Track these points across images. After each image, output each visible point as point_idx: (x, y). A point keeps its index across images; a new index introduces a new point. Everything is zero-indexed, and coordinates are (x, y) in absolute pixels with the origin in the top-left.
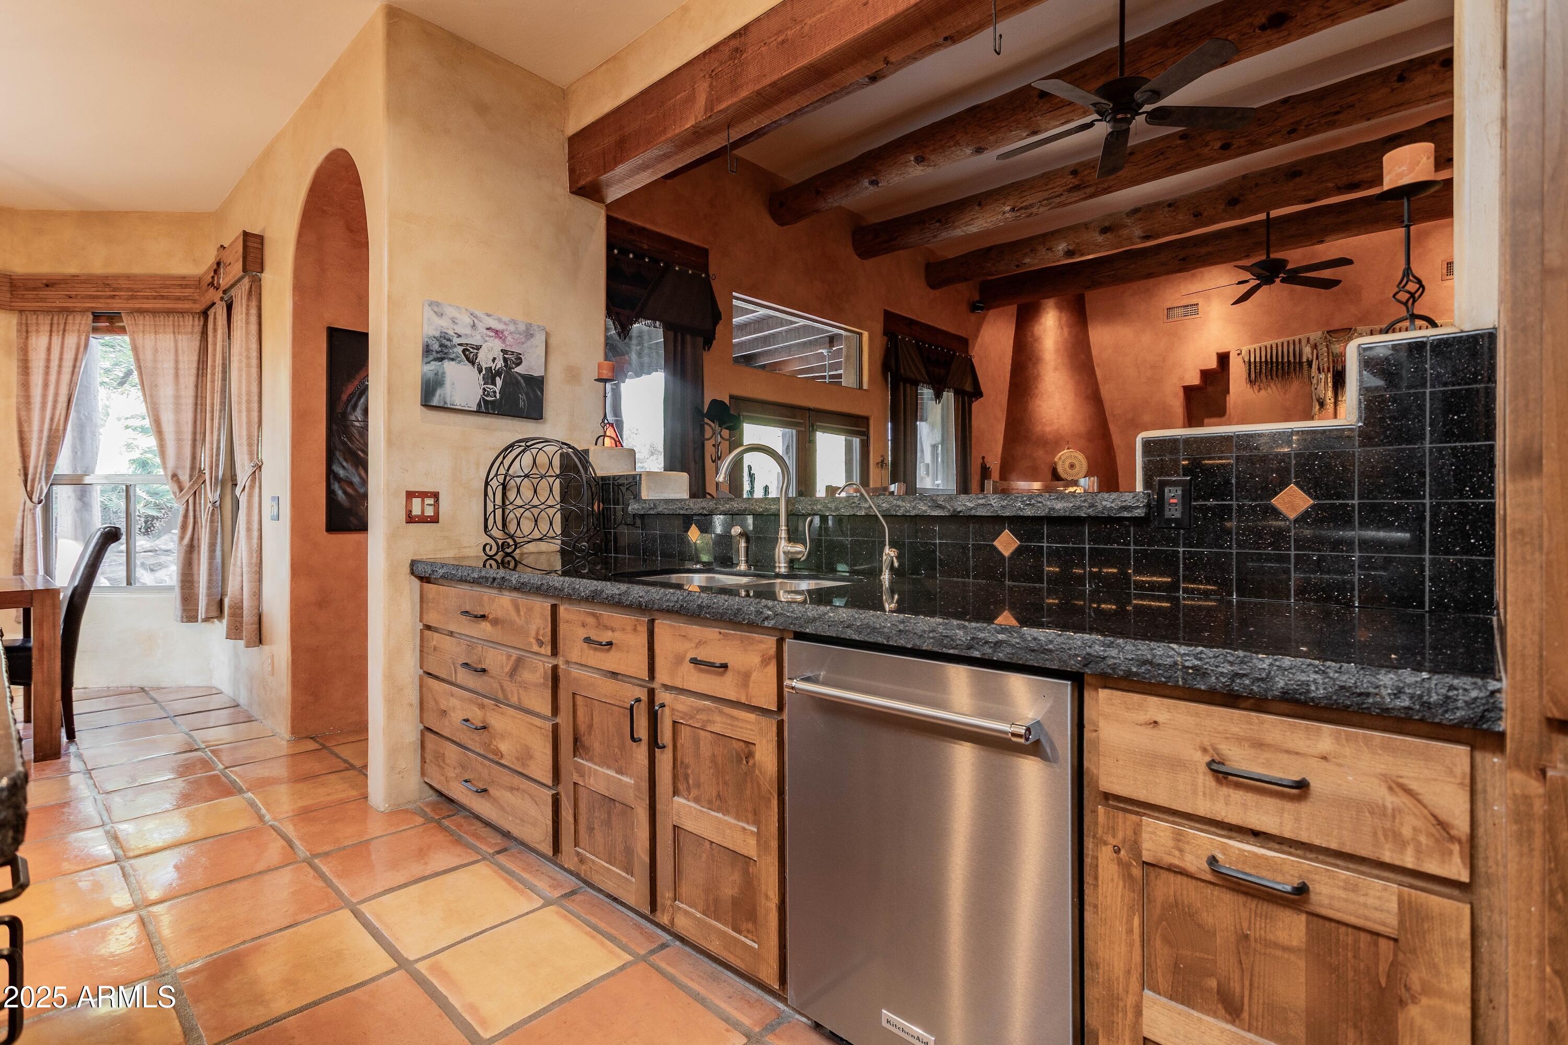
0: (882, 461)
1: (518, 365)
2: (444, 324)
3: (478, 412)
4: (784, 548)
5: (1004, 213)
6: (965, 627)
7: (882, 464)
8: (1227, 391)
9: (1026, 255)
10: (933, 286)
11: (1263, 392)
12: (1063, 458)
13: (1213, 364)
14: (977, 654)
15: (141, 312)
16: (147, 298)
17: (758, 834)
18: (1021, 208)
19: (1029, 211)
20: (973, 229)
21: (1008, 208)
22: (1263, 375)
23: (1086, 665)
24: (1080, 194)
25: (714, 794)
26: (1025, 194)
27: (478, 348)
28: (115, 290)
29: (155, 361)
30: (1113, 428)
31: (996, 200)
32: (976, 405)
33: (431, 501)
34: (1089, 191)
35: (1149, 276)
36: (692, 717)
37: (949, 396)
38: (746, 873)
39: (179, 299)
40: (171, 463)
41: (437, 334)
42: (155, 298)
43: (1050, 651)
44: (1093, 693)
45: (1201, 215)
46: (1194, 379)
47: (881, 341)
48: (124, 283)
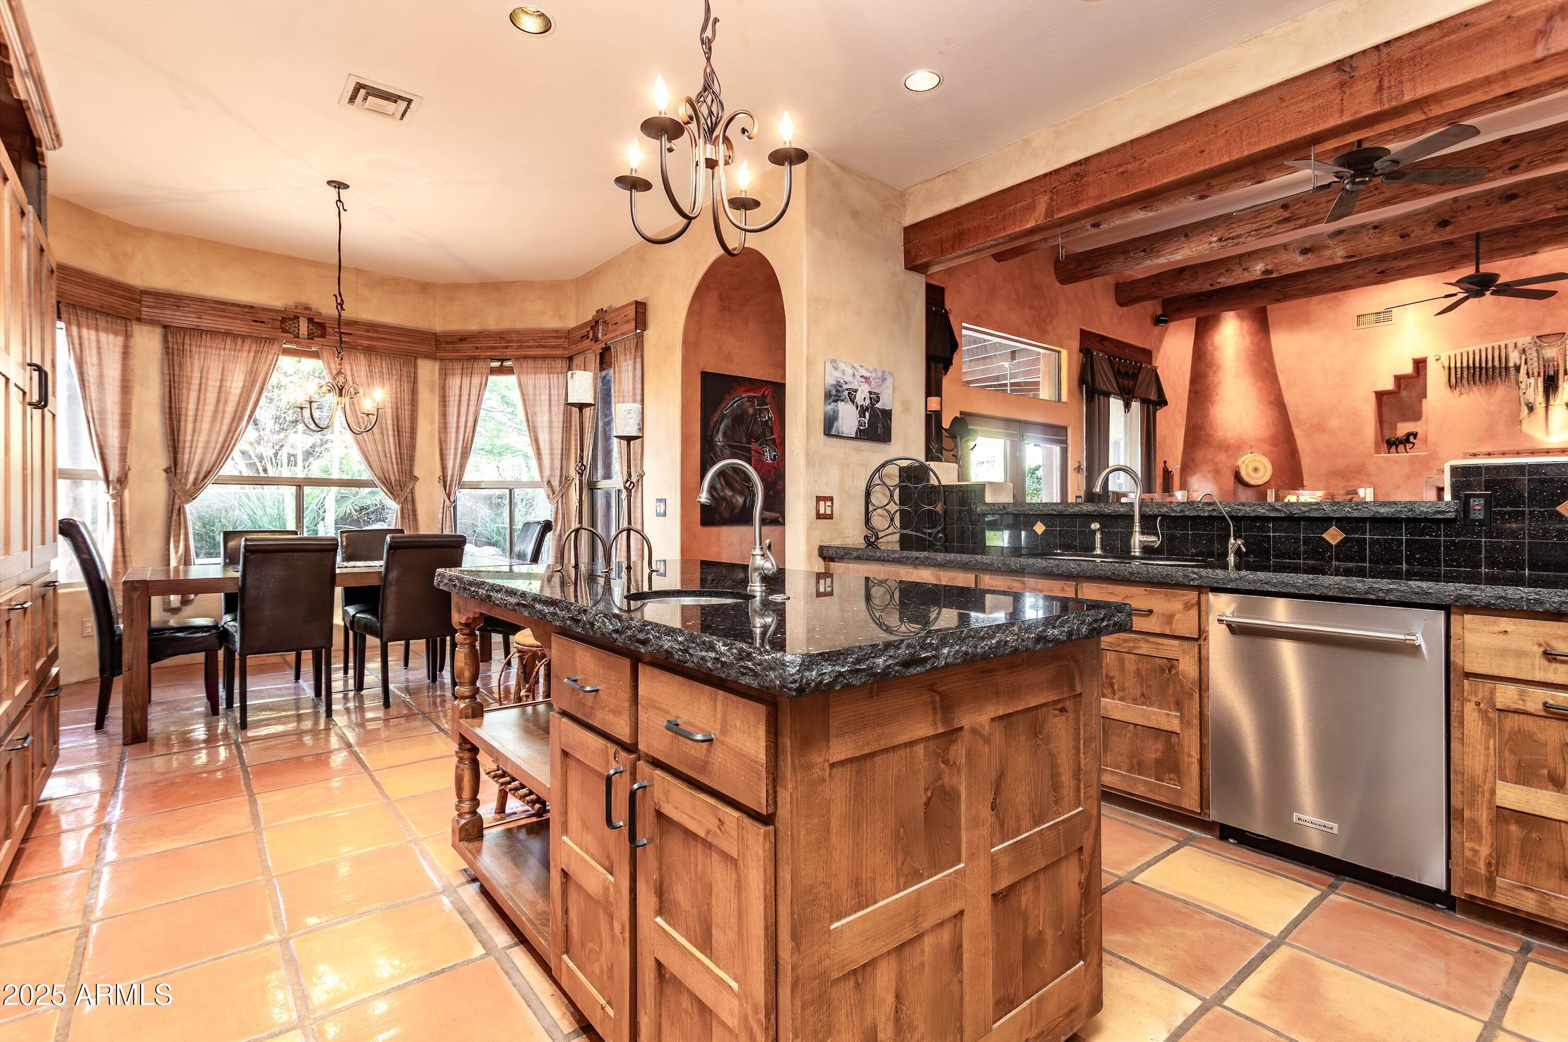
0: (1079, 467)
1: (878, 402)
2: (838, 374)
3: (856, 438)
4: (1138, 539)
5: (1210, 243)
6: (1364, 581)
7: (1079, 469)
8: (1424, 395)
9: (1222, 274)
10: (1121, 304)
11: (1464, 396)
12: (1246, 462)
13: (1408, 369)
14: (1373, 597)
15: (525, 357)
16: (531, 347)
17: (1182, 717)
18: (1229, 238)
19: (1236, 241)
20: (1178, 257)
21: (1215, 239)
22: (1465, 381)
23: (1456, 601)
24: (1291, 225)
25: (1138, 694)
26: (1233, 226)
27: (856, 391)
28: (508, 342)
29: (535, 395)
30: (1297, 432)
31: (1203, 232)
32: (1160, 413)
33: (829, 503)
34: (1299, 222)
35: (1345, 288)
36: (1118, 645)
37: (1136, 406)
38: (1168, 742)
39: (554, 347)
40: (547, 472)
41: (835, 383)
42: (537, 347)
43: (1430, 593)
44: (1458, 617)
45: (1409, 236)
46: (1388, 385)
47: (1077, 357)
48: (514, 337)
